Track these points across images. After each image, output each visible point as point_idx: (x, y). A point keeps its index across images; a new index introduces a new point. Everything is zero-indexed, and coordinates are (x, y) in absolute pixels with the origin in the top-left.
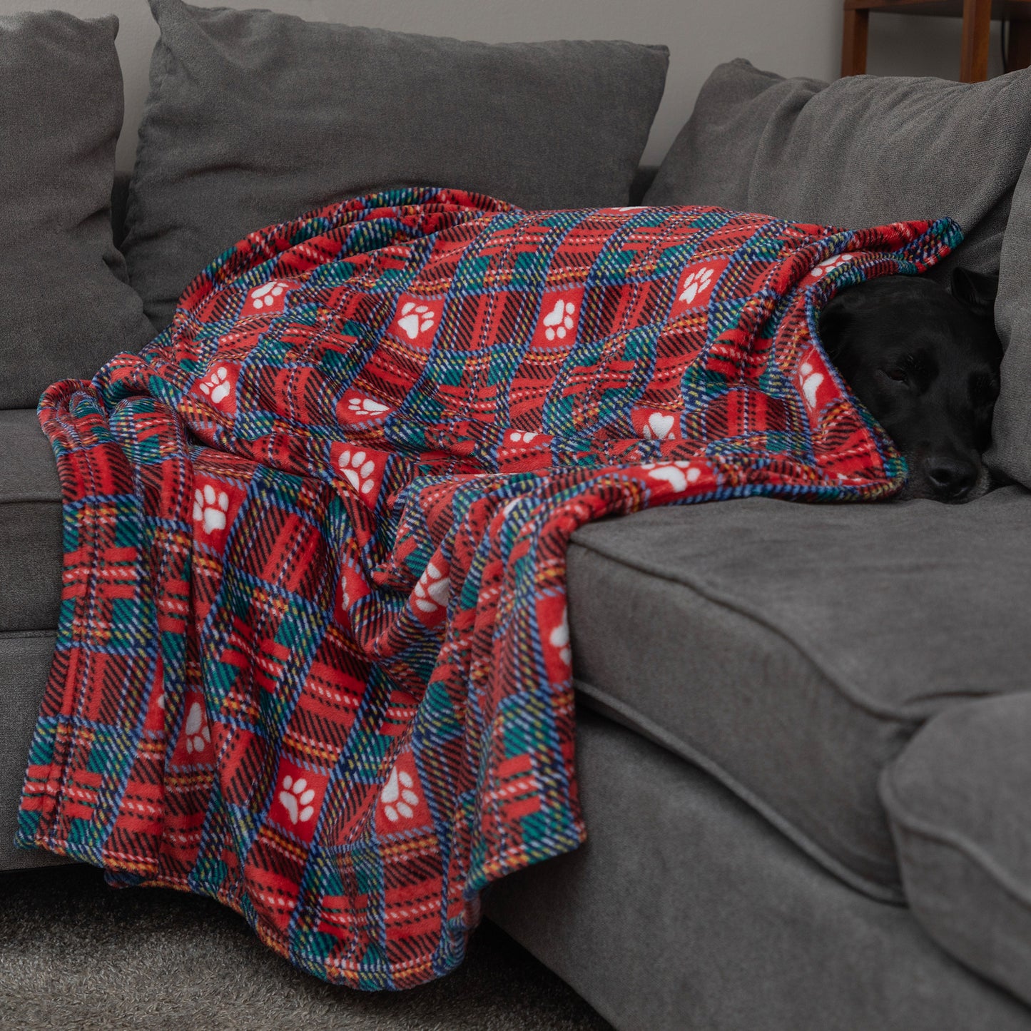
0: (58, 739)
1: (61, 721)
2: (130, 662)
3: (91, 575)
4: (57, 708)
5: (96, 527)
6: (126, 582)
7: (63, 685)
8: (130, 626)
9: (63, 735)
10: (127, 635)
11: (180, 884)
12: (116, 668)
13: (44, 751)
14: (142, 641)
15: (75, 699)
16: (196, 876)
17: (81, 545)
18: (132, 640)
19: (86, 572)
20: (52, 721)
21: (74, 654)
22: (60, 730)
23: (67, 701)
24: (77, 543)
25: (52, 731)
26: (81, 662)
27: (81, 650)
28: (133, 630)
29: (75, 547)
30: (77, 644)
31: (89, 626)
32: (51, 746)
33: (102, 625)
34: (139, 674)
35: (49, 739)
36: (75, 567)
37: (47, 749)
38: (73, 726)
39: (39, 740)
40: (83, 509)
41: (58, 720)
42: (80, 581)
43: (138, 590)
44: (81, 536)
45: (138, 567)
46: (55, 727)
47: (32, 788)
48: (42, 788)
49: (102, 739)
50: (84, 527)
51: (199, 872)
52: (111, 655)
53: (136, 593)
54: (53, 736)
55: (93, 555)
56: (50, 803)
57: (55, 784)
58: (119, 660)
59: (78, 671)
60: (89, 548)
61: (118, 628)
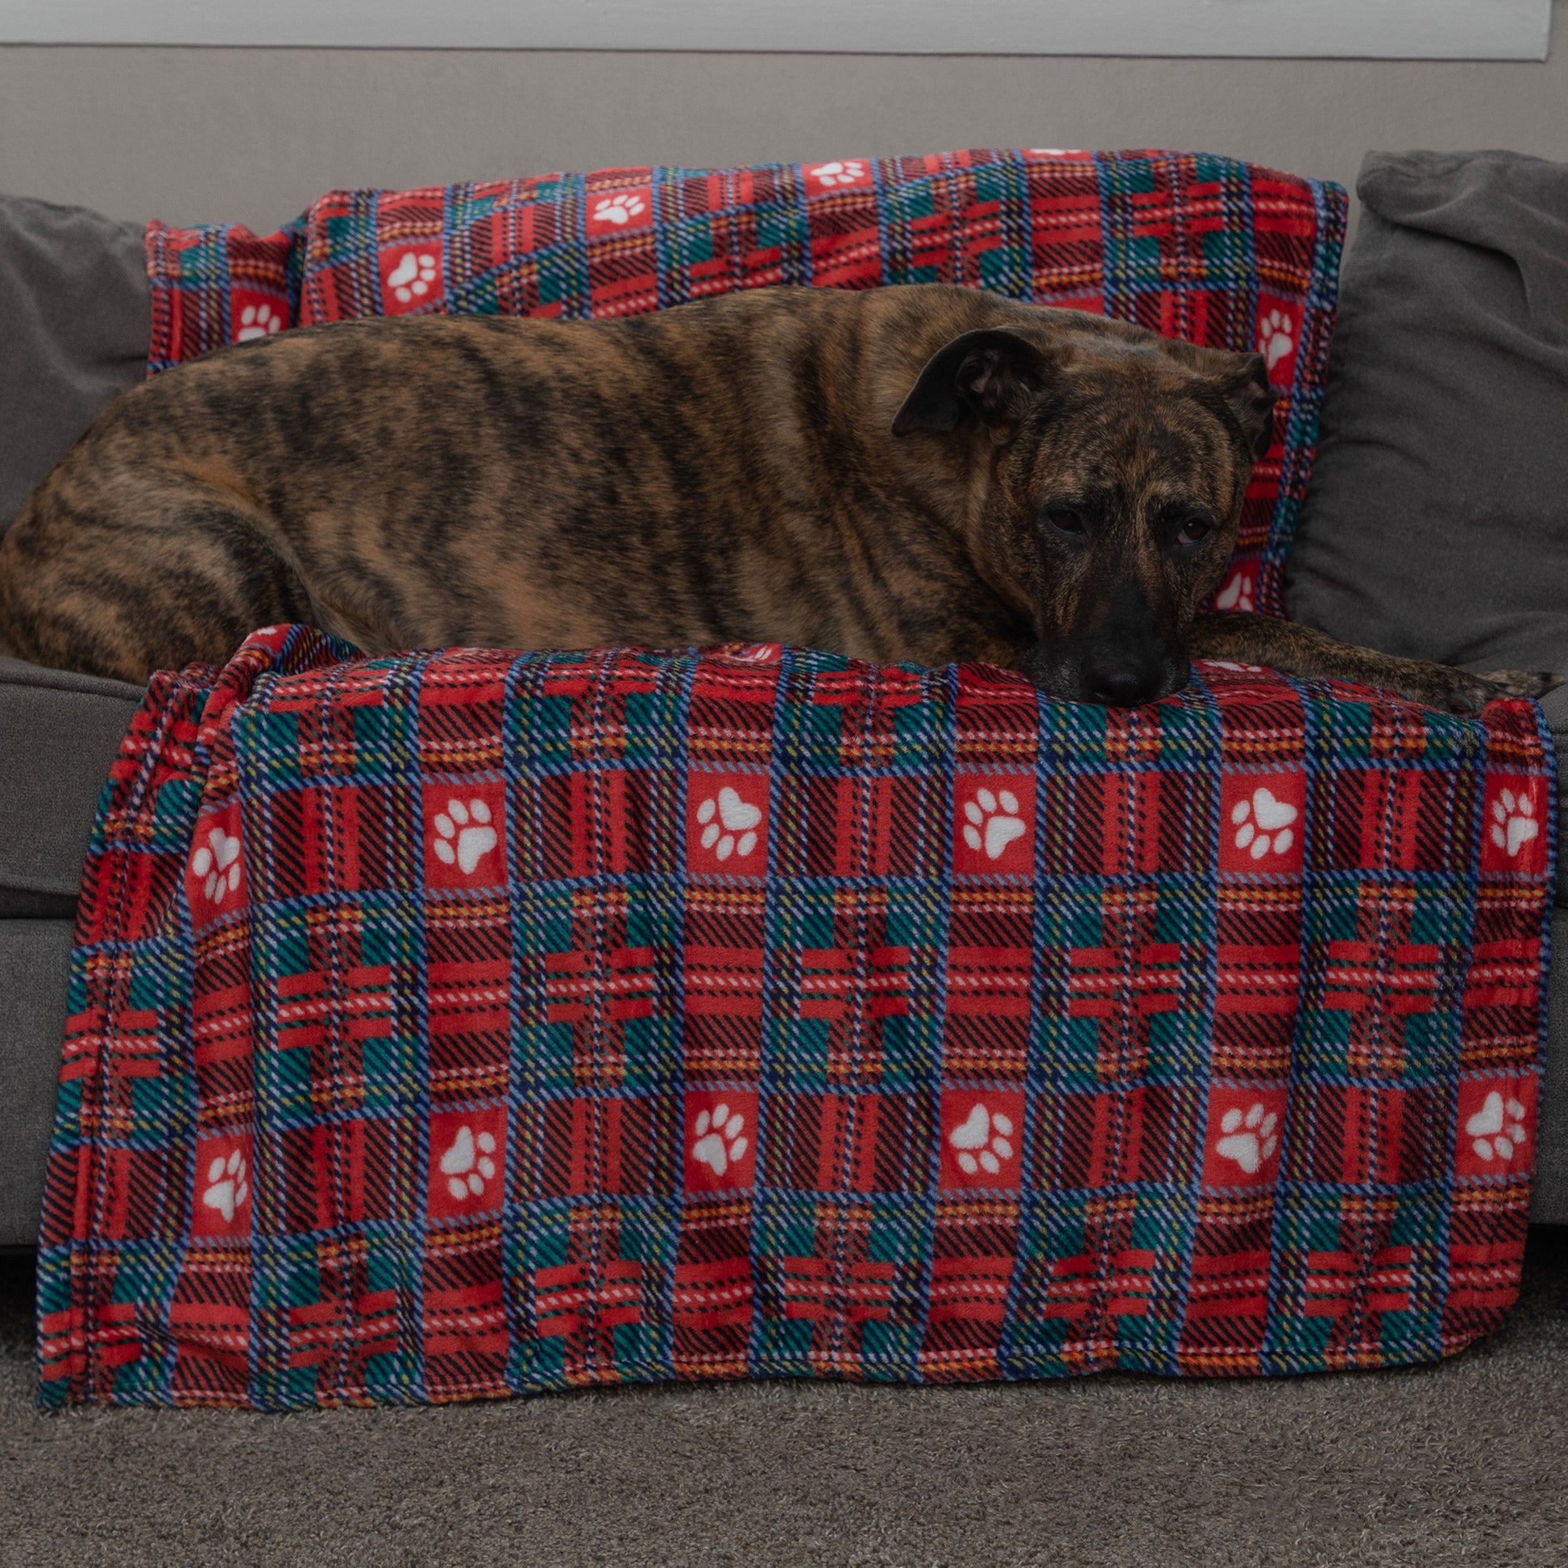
0: (74, 1272)
1: (75, 1247)
2: (165, 1157)
3: (103, 1047)
4: (66, 1231)
5: (110, 982)
6: (147, 1056)
7: (71, 1200)
8: (160, 1112)
9: (78, 1266)
10: (157, 1124)
11: (495, 1388)
12: (146, 1168)
13: (58, 1293)
14: (178, 1128)
15: (91, 1217)
16: (516, 1371)
17: (90, 1005)
18: (165, 1130)
19: (97, 1041)
20: (62, 1249)
21: (84, 1154)
22: (75, 1260)
23: (79, 1220)
24: (84, 1002)
25: (64, 1264)
26: (94, 1164)
27: (94, 1149)
28: (165, 1116)
29: (81, 1007)
30: (87, 1141)
31: (104, 1115)
32: (66, 1283)
33: (121, 1112)
34: (177, 1168)
35: (62, 1275)
36: (81, 1034)
37: (61, 1289)
38: (90, 1252)
39: (48, 1279)
40: (96, 957)
41: (69, 1248)
42: (88, 1054)
43: (165, 1064)
44: (90, 992)
45: (162, 1035)
46: (67, 1258)
47: (52, 1349)
48: (65, 1345)
49: (132, 1260)
50: (94, 980)
51: (518, 1366)
52: (136, 1152)
53: (161, 1068)
54: (67, 1270)
55: (104, 1019)
56: (79, 1361)
57: (79, 1333)
58: (147, 1156)
59: (91, 1176)
60: (98, 1009)
61: (142, 1116)
